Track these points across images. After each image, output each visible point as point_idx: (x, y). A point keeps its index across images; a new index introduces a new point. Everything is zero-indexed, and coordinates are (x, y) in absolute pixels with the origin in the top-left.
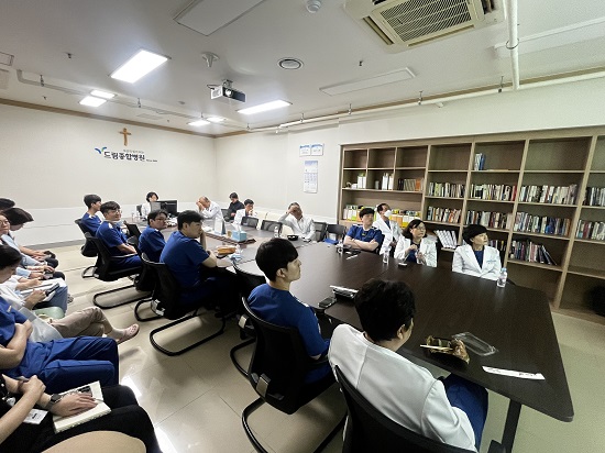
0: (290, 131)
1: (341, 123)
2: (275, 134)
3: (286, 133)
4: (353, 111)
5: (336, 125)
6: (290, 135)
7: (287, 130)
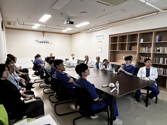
0: (93, 31)
1: (109, 27)
2: (88, 32)
3: (92, 32)
4: (111, 23)
5: (107, 28)
6: (93, 33)
7: (92, 31)
